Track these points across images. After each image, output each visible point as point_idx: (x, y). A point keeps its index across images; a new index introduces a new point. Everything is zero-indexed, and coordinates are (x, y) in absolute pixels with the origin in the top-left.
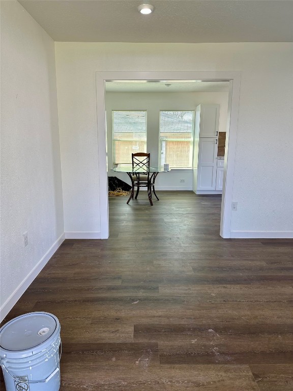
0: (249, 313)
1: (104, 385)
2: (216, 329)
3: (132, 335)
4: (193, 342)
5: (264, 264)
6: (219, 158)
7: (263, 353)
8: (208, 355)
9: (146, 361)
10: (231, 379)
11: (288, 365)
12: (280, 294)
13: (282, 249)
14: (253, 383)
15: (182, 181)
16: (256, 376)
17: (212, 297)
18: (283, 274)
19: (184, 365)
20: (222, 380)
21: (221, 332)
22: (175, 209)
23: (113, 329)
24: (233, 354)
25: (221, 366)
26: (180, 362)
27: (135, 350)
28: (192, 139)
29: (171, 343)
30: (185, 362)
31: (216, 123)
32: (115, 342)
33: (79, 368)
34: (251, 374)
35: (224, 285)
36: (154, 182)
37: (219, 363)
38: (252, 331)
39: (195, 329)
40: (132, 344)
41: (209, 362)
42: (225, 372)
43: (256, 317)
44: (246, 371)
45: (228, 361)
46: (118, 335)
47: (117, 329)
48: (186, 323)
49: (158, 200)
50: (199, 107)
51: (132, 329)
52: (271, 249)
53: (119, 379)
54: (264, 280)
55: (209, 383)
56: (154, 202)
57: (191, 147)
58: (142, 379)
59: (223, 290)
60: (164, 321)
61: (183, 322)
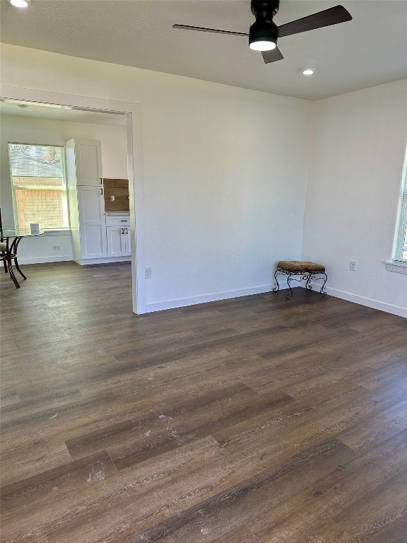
0: (194, 386)
1: (56, 521)
2: (167, 413)
3: (68, 454)
4: (147, 434)
5: (191, 333)
6: (107, 214)
7: (221, 420)
8: (168, 441)
9: (100, 475)
10: (200, 454)
11: (245, 423)
12: (217, 360)
13: (204, 315)
14: (221, 450)
15: (57, 248)
16: (221, 442)
17: (150, 382)
18: (213, 339)
19: (147, 461)
20: (191, 460)
21: (174, 414)
22: (58, 288)
23: (36, 457)
24: (193, 431)
25: (185, 446)
26: (141, 460)
27: (79, 470)
28: (64, 187)
29: (121, 446)
30: (146, 458)
31: (98, 166)
32: (46, 469)
33: (8, 520)
34: (215, 442)
35: (160, 365)
36: (15, 253)
37: (183, 444)
38: (203, 402)
39: (144, 422)
40: (72, 463)
41: (172, 448)
42: (191, 450)
43: (202, 389)
44: (210, 441)
45: (192, 439)
46: (47, 461)
47: (42, 455)
48: (130, 418)
49: (25, 278)
50: (72, 143)
51: (64, 447)
52: (192, 317)
53: (74, 506)
54: (198, 349)
55: (180, 467)
56: (21, 282)
57: (64, 199)
58: (103, 494)
59: (159, 371)
60: (103, 425)
61: (127, 418)
